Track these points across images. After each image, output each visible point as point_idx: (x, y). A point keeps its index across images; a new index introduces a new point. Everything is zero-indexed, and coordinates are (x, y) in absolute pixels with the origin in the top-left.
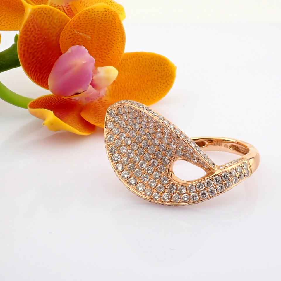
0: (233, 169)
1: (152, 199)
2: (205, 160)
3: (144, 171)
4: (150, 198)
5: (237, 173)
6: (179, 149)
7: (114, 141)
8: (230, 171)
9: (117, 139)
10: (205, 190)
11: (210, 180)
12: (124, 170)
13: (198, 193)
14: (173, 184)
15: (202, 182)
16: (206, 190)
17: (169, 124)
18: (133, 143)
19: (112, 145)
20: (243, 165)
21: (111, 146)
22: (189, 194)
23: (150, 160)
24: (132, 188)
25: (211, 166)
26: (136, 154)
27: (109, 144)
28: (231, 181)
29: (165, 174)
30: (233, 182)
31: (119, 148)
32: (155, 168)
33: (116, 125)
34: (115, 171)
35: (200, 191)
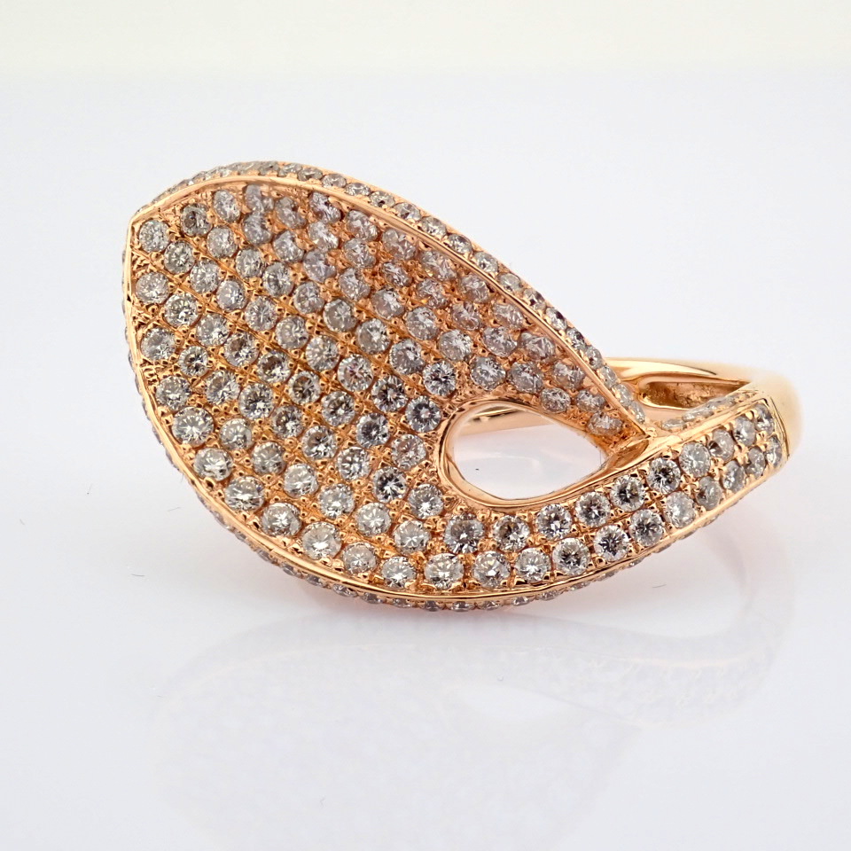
0: (722, 428)
1: (380, 583)
2: (610, 390)
3: (326, 471)
4: (370, 582)
5: (740, 447)
6: (487, 353)
7: (174, 356)
8: (710, 435)
9: (186, 343)
10: (615, 521)
11: (635, 475)
12: (235, 474)
13: (587, 537)
14: (469, 513)
15: (601, 489)
16: (620, 523)
17: (448, 234)
18: (264, 352)
19: (167, 373)
20: (756, 416)
21: (165, 377)
22: (546, 547)
23: (354, 421)
24: (283, 546)
25: (630, 417)
26: (283, 400)
27: (153, 367)
28: (717, 479)
29: (424, 476)
30: (726, 484)
31: (202, 384)
32: (378, 453)
33: (180, 285)
34: (193, 482)
35: (593, 529)
